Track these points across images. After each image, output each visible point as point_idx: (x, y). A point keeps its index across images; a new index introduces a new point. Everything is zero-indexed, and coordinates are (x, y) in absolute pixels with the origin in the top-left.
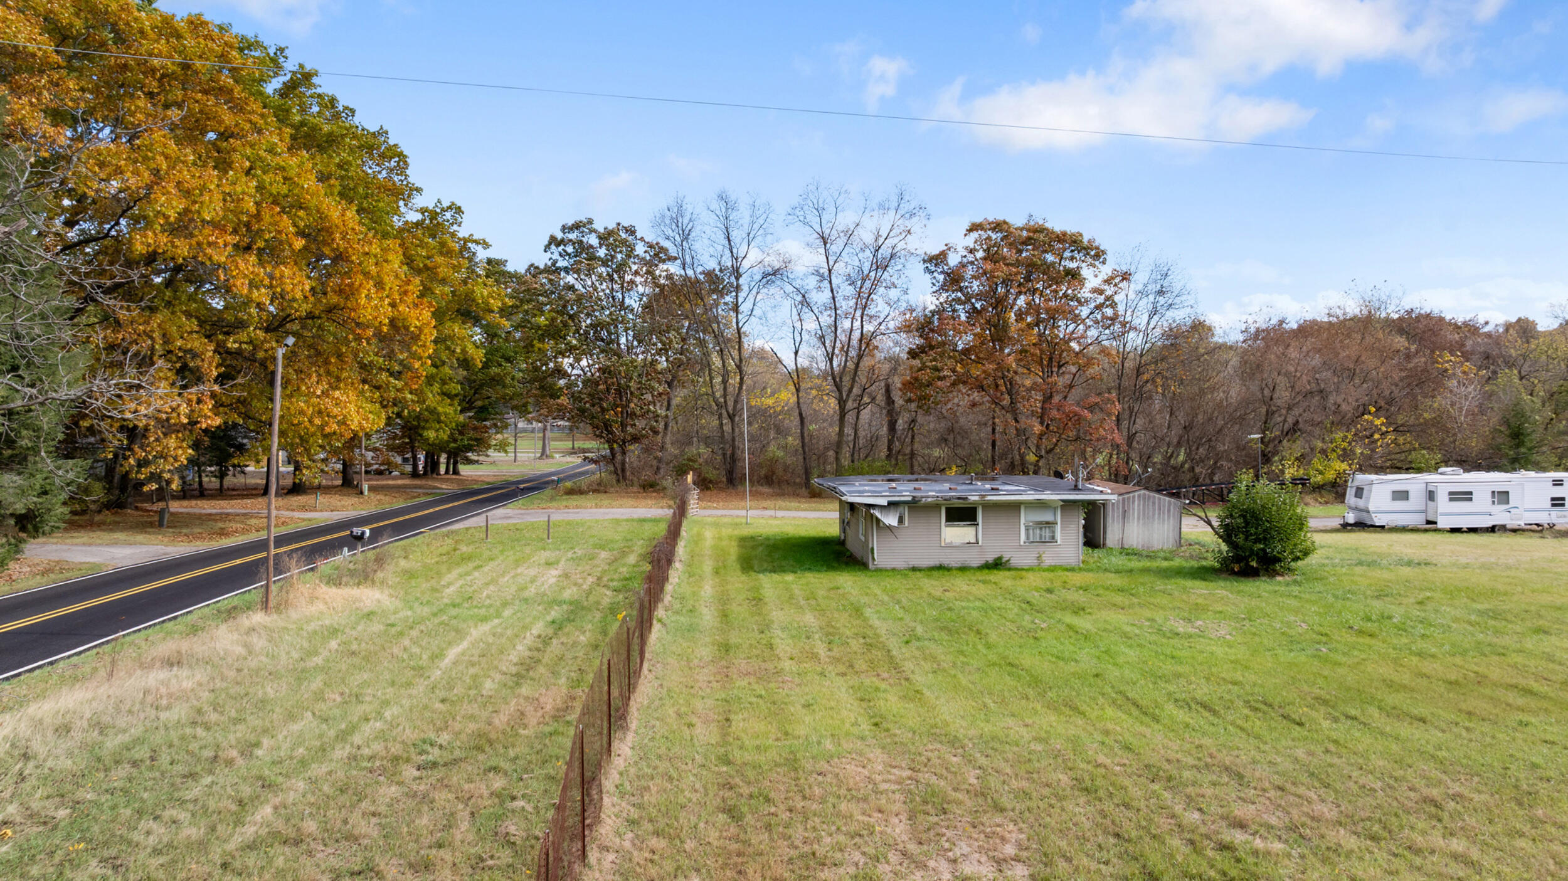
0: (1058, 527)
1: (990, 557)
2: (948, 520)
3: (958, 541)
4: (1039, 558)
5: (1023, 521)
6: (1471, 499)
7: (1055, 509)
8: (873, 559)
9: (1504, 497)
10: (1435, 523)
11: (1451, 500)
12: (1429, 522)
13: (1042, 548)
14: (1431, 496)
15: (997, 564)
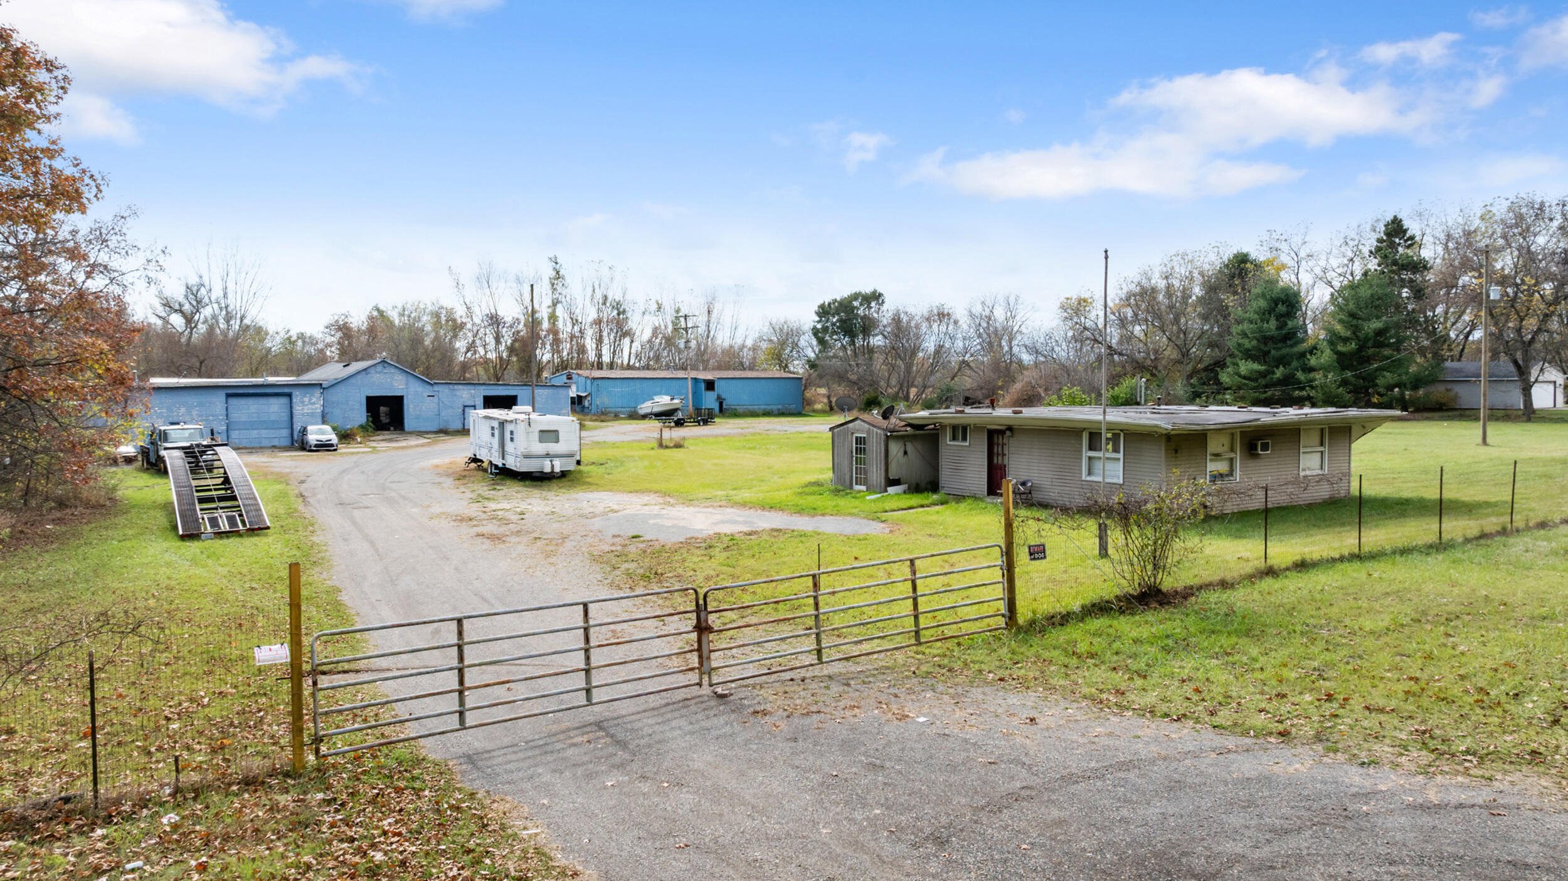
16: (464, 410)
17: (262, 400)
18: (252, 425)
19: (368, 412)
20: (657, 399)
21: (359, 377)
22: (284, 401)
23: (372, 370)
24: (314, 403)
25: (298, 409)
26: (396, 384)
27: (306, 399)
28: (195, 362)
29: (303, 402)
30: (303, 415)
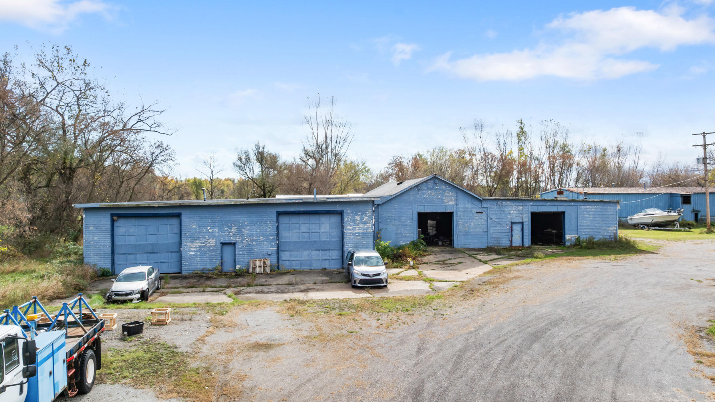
16: (512, 227)
17: (313, 219)
18: (302, 246)
19: (419, 228)
20: (650, 211)
21: (411, 193)
22: (335, 219)
23: (424, 187)
24: (365, 223)
25: (349, 228)
26: (446, 200)
27: (358, 218)
28: (305, 185)
29: (354, 221)
30: (354, 235)
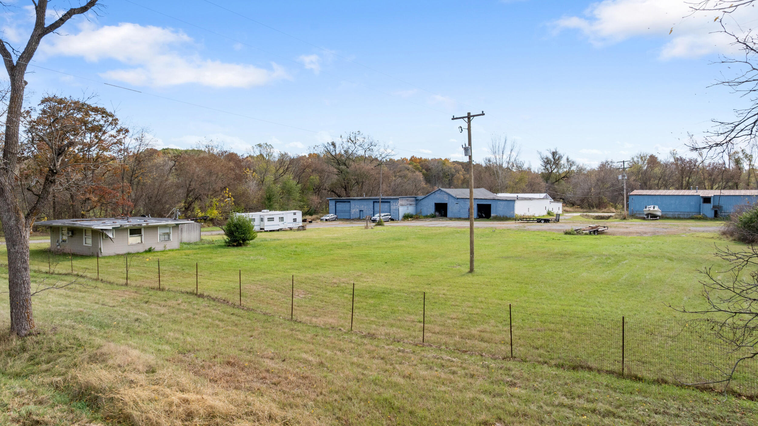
0: (171, 235)
1: (147, 248)
2: (130, 234)
3: (134, 243)
4: (165, 247)
5: (158, 233)
6: (273, 220)
7: (170, 228)
8: (101, 252)
9: (282, 219)
10: (264, 229)
11: (268, 221)
12: (261, 229)
13: (165, 243)
14: (262, 220)
15: (150, 250)
17: (383, 204)
21: (432, 195)
25: (392, 207)
26: (445, 198)
27: (394, 204)
